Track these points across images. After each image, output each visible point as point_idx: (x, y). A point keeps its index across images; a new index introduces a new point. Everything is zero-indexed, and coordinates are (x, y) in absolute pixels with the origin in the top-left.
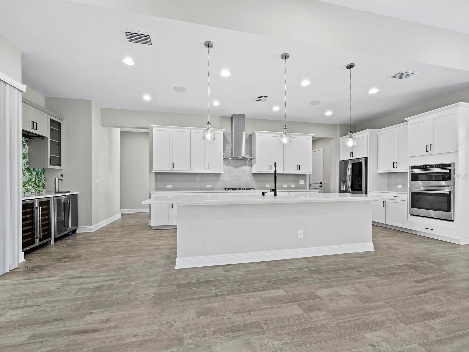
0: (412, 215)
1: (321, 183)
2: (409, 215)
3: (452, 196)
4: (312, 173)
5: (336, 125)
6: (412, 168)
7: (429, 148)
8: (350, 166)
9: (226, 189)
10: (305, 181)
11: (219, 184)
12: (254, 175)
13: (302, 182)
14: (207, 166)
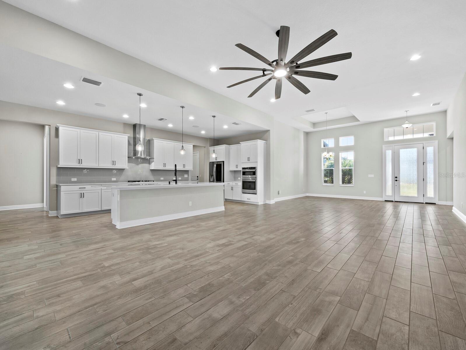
0: (243, 193)
1: (198, 177)
2: (242, 193)
3: (256, 182)
4: (193, 170)
5: (207, 138)
6: (243, 168)
7: (249, 159)
8: (215, 166)
9: (129, 181)
10: (188, 175)
11: (123, 178)
12: (152, 170)
13: (186, 176)
14: (114, 163)
